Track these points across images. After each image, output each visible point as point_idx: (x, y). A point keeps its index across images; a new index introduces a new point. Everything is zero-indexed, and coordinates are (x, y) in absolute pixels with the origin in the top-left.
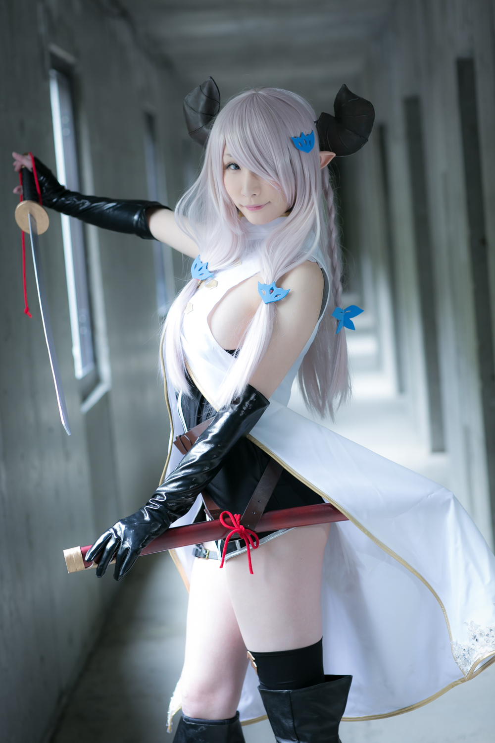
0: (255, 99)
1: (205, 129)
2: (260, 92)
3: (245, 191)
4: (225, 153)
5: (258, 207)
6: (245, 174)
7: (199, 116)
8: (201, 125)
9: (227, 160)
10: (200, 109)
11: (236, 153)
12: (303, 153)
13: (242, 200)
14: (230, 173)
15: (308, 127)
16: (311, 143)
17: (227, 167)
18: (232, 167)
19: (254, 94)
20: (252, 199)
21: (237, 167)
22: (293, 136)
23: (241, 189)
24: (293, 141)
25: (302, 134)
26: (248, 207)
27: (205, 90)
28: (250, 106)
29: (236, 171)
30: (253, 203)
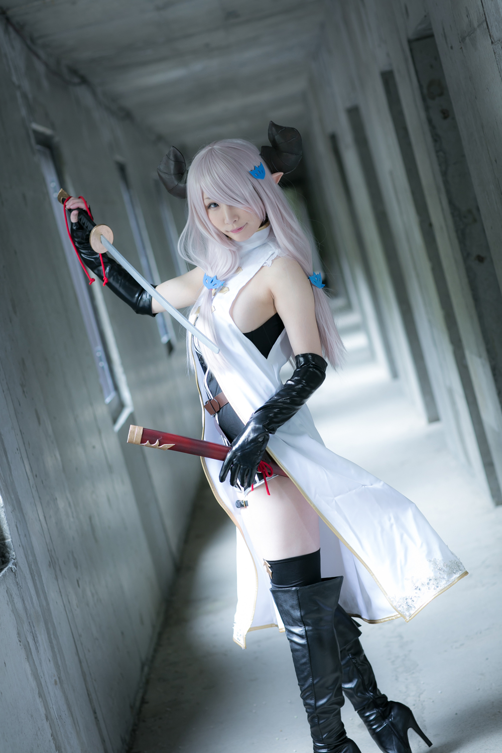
0: (213, 153)
1: (181, 185)
2: (215, 147)
3: (227, 219)
4: (204, 198)
5: (240, 229)
6: (224, 208)
7: (173, 177)
8: (176, 183)
9: (207, 202)
10: (172, 172)
11: (212, 194)
12: (260, 180)
13: (227, 227)
14: (212, 211)
15: (257, 161)
16: (263, 172)
17: (209, 207)
18: (212, 206)
19: (211, 149)
20: (234, 225)
21: (216, 205)
22: (249, 170)
23: (224, 220)
24: (251, 173)
25: (255, 167)
26: (233, 231)
27: (172, 157)
28: (212, 159)
29: (216, 208)
30: (235, 227)
